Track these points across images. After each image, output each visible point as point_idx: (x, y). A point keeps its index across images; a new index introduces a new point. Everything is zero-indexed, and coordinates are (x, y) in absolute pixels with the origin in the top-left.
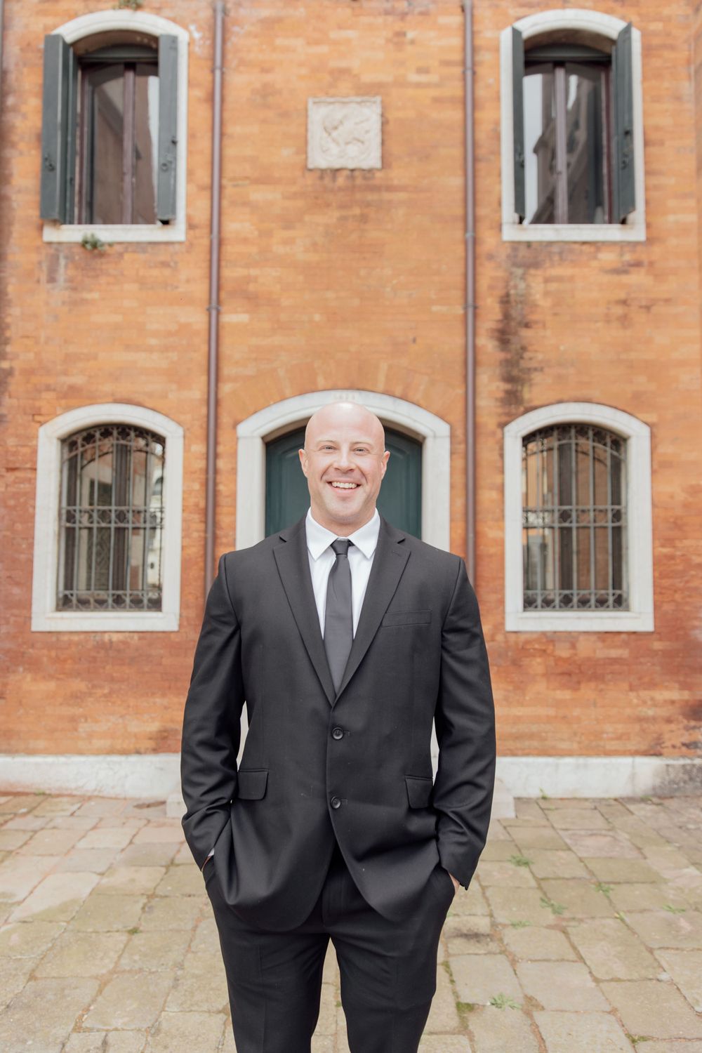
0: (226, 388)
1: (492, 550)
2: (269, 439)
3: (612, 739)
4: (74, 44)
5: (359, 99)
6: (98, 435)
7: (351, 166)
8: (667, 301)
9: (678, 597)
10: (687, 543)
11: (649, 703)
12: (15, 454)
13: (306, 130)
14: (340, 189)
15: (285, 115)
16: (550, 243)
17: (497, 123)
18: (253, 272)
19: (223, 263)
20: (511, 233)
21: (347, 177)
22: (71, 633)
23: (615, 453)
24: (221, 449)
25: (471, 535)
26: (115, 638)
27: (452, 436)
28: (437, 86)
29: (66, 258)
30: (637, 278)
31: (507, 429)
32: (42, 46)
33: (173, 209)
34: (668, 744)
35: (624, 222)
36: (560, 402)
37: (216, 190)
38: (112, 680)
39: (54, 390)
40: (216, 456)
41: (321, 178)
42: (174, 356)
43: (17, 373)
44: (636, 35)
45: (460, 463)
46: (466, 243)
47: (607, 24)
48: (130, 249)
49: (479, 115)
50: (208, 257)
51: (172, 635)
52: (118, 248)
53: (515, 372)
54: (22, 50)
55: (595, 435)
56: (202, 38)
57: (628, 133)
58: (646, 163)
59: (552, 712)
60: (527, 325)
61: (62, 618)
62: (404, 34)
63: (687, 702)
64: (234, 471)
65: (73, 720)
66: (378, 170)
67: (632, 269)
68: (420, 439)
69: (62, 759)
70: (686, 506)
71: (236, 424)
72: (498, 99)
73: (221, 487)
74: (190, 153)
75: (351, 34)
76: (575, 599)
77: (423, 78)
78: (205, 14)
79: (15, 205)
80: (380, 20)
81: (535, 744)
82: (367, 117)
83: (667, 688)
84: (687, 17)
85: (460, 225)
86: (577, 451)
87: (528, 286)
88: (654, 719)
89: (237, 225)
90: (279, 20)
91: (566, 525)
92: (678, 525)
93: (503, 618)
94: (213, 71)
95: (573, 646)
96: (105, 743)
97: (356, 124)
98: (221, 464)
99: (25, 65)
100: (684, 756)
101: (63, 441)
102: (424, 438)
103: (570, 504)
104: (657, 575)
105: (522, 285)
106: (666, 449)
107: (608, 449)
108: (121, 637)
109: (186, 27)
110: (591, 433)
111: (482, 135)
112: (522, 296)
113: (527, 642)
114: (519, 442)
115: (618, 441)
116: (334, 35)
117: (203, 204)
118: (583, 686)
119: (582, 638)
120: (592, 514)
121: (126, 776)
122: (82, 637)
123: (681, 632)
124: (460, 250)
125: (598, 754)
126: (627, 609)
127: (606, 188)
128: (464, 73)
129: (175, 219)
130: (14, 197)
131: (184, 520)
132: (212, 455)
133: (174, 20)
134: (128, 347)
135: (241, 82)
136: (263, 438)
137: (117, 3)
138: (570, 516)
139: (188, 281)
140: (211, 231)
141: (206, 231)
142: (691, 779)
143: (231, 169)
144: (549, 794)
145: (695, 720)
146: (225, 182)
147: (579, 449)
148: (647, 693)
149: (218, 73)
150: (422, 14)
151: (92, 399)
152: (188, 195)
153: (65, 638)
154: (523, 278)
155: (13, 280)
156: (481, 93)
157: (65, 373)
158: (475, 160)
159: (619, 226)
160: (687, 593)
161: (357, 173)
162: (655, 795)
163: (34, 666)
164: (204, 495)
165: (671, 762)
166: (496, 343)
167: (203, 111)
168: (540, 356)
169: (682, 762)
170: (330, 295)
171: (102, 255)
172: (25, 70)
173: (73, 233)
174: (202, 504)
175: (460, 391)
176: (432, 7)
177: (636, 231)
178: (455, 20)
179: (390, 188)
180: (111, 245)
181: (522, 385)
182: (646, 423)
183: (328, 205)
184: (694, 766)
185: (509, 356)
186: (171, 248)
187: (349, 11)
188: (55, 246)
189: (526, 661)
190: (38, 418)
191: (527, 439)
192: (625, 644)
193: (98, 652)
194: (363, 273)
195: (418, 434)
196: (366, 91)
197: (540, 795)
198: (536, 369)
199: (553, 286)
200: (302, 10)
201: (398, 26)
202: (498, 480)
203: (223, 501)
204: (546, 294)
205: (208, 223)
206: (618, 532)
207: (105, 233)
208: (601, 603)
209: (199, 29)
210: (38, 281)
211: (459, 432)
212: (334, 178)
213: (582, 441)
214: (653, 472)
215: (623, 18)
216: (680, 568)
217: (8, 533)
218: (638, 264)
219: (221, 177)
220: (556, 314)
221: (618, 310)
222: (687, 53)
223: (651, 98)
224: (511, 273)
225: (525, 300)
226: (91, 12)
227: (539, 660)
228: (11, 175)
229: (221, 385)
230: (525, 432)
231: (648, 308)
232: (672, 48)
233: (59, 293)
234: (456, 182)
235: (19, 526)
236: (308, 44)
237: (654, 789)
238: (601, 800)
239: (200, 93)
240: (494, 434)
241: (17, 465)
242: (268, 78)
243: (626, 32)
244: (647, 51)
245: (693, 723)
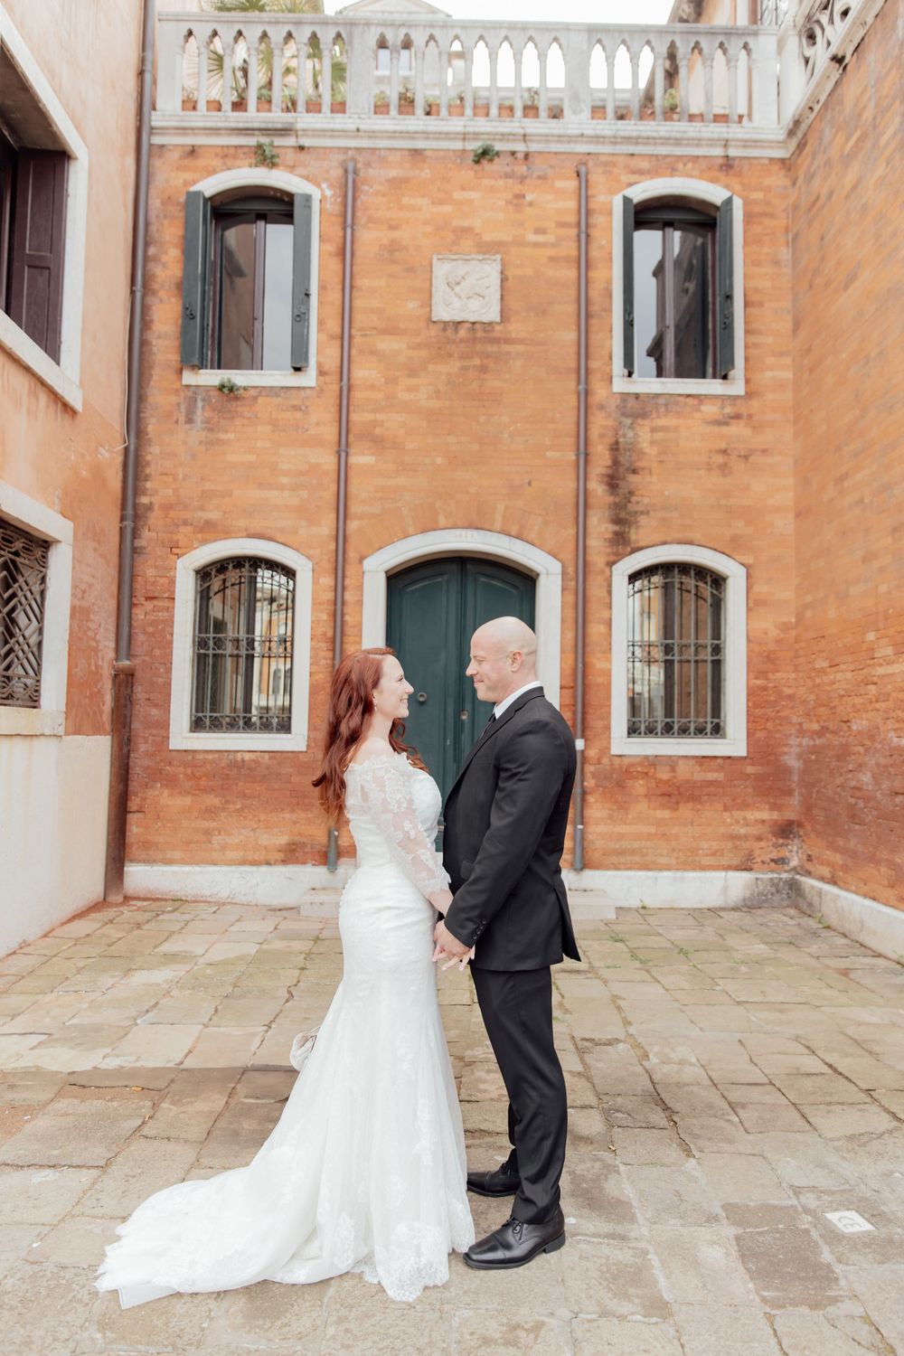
0: (353, 525)
1: (600, 680)
2: (390, 574)
3: (707, 855)
4: (211, 198)
5: (480, 258)
6: (230, 567)
7: (473, 320)
8: (764, 451)
9: (769, 725)
10: (778, 675)
11: (742, 822)
12: (153, 583)
13: (431, 285)
14: (461, 341)
15: (411, 270)
16: (657, 395)
17: (609, 282)
18: (379, 417)
19: (351, 408)
20: (621, 385)
21: (469, 330)
22: (206, 751)
23: (715, 592)
24: (347, 582)
25: (580, 665)
26: (247, 757)
27: (564, 573)
28: (553, 246)
29: (204, 400)
30: (735, 429)
31: (614, 567)
32: (182, 199)
33: (306, 359)
34: (758, 860)
35: (725, 377)
36: (664, 543)
37: (344, 339)
38: (244, 796)
39: (191, 524)
40: (344, 588)
41: (444, 330)
42: (305, 494)
43: (156, 508)
44: (738, 204)
45: (570, 599)
46: (579, 394)
47: (712, 192)
48: (264, 393)
49: (591, 274)
50: (338, 401)
51: (301, 755)
52: (252, 392)
53: (623, 515)
54: (163, 203)
55: (696, 574)
56: (333, 196)
57: (729, 297)
58: (746, 323)
59: (652, 830)
60: (634, 472)
61: (198, 738)
62: (524, 197)
63: (776, 821)
64: (360, 603)
65: (208, 832)
66: (497, 323)
67: (733, 421)
68: (534, 575)
69: (197, 869)
70: (778, 641)
71: (361, 559)
72: (610, 259)
73: (347, 618)
74: (320, 303)
75: (473, 195)
76: (676, 727)
77: (540, 238)
78: (337, 173)
79: (155, 349)
80: (501, 182)
81: (637, 859)
82: (487, 274)
83: (758, 809)
84: (785, 188)
85: (573, 377)
86: (681, 589)
87: (636, 435)
88: (746, 837)
89: (364, 372)
90: (406, 180)
91: (669, 657)
92: (770, 658)
93: (609, 743)
94: (344, 229)
95: (673, 770)
96: (238, 855)
97: (477, 280)
98: (348, 596)
99: (165, 217)
100: (772, 871)
101: (197, 572)
102: (538, 575)
103: (673, 638)
104: (750, 704)
105: (630, 434)
106: (761, 588)
107: (709, 588)
108: (252, 756)
109: (318, 185)
110: (692, 573)
111: (595, 293)
112: (631, 444)
113: (631, 765)
114: (626, 580)
115: (718, 581)
116: (457, 195)
117: (332, 354)
118: (681, 806)
119: (680, 762)
120: (693, 648)
121: (258, 885)
122: (216, 755)
123: (773, 758)
124: (573, 400)
125: (694, 869)
126: (724, 737)
127: (711, 342)
128: (579, 236)
129: (307, 366)
130: (154, 342)
131: (313, 649)
132: (339, 588)
133: (307, 178)
134: (261, 485)
135: (369, 239)
136: (386, 572)
137: (254, 161)
138: (672, 649)
139: (318, 424)
140: (341, 380)
141: (336, 377)
142: (778, 891)
143: (360, 320)
144: (648, 903)
145: (783, 838)
146: (354, 332)
147: (684, 587)
148: (739, 812)
149: (349, 231)
150: (539, 177)
151: (227, 534)
152: (319, 343)
153: (200, 757)
154: (631, 427)
155: (153, 420)
156: (594, 253)
157: (202, 509)
158: (588, 316)
159: (721, 381)
160: (778, 722)
161: (477, 326)
162: (745, 906)
163: (172, 783)
164: (332, 624)
165: (760, 876)
166: (606, 488)
167: (334, 265)
168: (646, 501)
169: (770, 876)
170: (451, 439)
171: (237, 398)
172: (166, 222)
173: (210, 378)
174: (330, 633)
175: (572, 531)
176: (549, 171)
177: (736, 387)
178: (572, 184)
179: (508, 341)
180: (245, 389)
181: (629, 527)
182: (743, 564)
183: (450, 356)
184: (781, 879)
185: (617, 500)
186: (302, 393)
187: (472, 173)
188: (193, 389)
189: (629, 783)
190: (175, 550)
191: (633, 578)
192: (721, 768)
193: (231, 770)
194: (482, 419)
195: (532, 570)
196: (487, 249)
197: (640, 905)
198: (642, 513)
199: (659, 436)
200: (428, 171)
201: (518, 189)
202: (605, 615)
203: (349, 631)
204: (653, 442)
205: (339, 369)
206: (717, 665)
207: (240, 378)
208: (700, 731)
209: (331, 186)
210: (177, 422)
211: (571, 570)
212: (456, 331)
213: (684, 579)
214: (749, 610)
215: (727, 187)
216: (772, 698)
217: (147, 658)
218: (737, 417)
219: (350, 328)
220: (661, 462)
221: (719, 459)
222: (785, 221)
223: (752, 262)
224: (620, 423)
225: (633, 448)
226: (229, 169)
227: (641, 782)
228: (152, 321)
229: (348, 522)
230: (631, 571)
231: (746, 458)
232: (772, 216)
233: (196, 434)
234: (570, 336)
235: (157, 652)
236: (433, 203)
237: (744, 900)
238: (695, 909)
239: (330, 247)
240: (602, 572)
241: (156, 595)
242: (396, 234)
243: (729, 202)
244: (749, 218)
245: (781, 841)
